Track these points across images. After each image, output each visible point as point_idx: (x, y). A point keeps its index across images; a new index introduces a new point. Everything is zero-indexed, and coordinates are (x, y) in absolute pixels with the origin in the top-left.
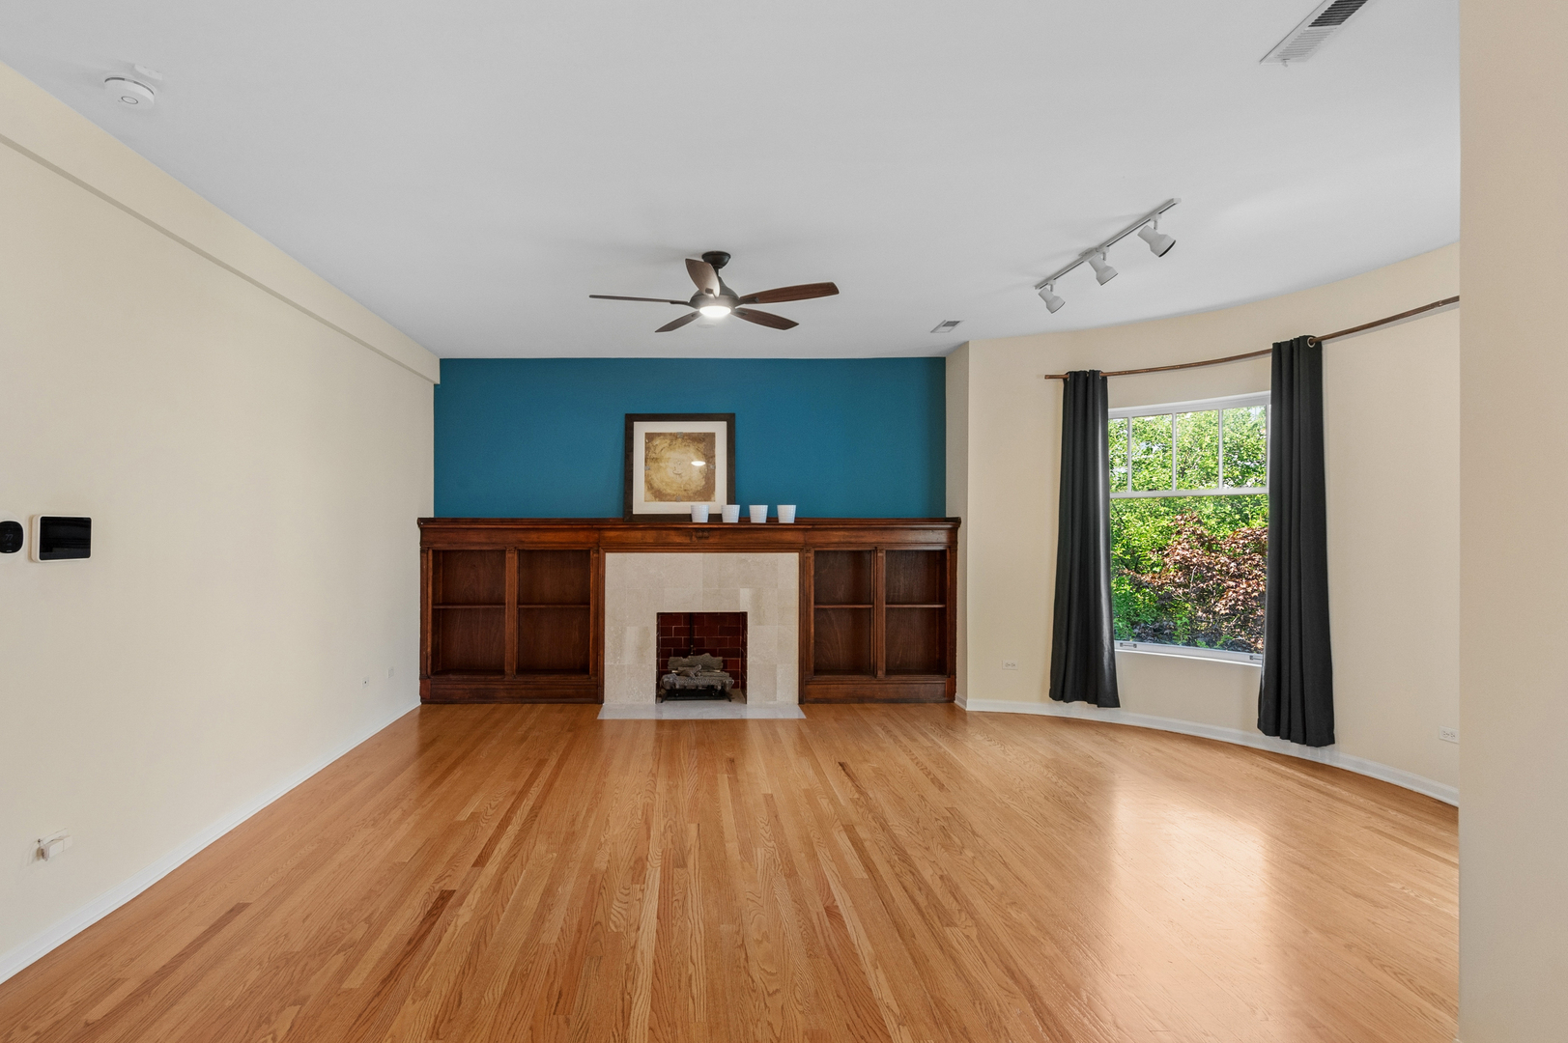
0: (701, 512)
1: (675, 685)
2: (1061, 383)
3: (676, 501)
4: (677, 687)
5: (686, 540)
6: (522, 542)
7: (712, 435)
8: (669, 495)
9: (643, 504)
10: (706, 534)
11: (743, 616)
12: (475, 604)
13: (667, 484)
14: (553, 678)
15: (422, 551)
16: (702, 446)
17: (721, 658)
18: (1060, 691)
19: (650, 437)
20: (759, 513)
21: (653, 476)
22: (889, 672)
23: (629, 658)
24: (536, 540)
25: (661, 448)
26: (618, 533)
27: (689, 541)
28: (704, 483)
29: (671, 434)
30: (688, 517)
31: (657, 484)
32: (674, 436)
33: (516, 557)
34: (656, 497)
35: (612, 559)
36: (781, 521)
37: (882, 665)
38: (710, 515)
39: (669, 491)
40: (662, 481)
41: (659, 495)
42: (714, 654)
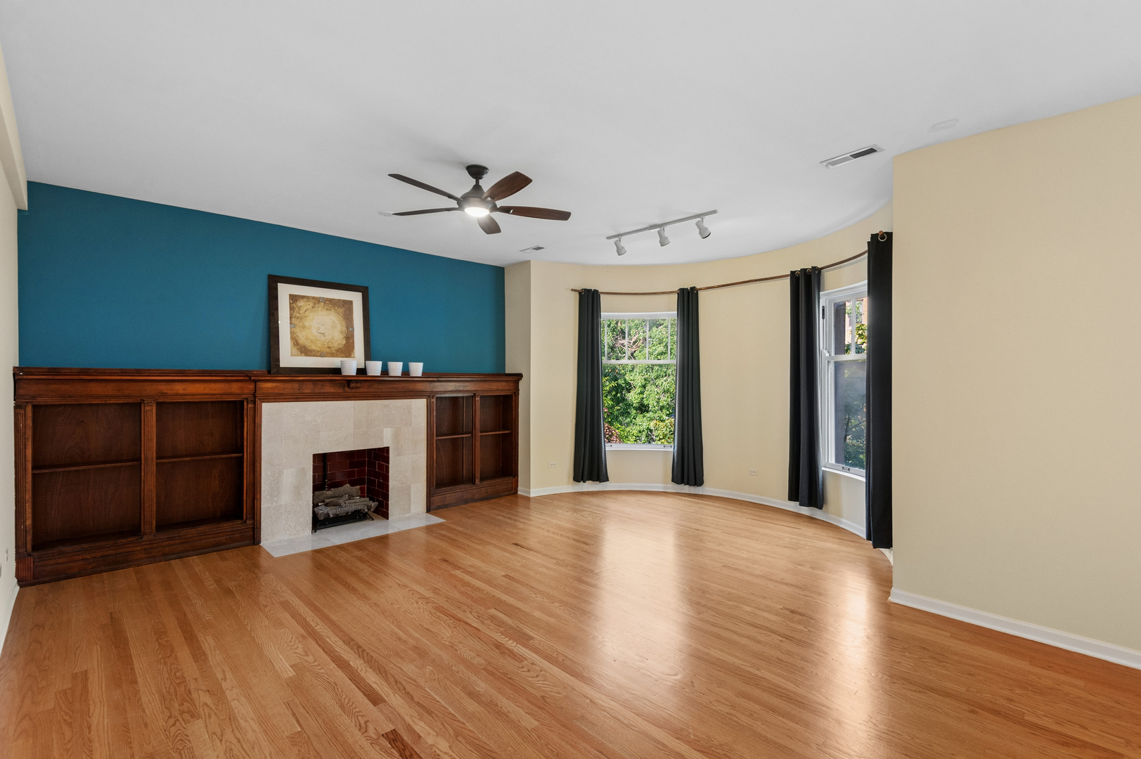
0: (350, 367)
1: (328, 514)
2: (577, 295)
3: (321, 356)
4: (331, 516)
5: (340, 390)
6: (164, 394)
7: (351, 303)
8: (314, 351)
9: (288, 358)
10: (358, 385)
11: (386, 450)
12: (83, 464)
13: (312, 341)
14: (201, 529)
15: (17, 407)
16: (341, 310)
17: (358, 487)
18: (579, 476)
19: (294, 298)
20: (396, 368)
21: (299, 334)
22: (482, 479)
23: (285, 498)
24: (181, 392)
25: (305, 309)
26: (275, 384)
27: (342, 391)
28: (344, 342)
29: (314, 298)
30: (337, 371)
31: (302, 341)
32: (318, 300)
33: (154, 411)
34: (302, 352)
35: (267, 408)
36: (412, 375)
37: (478, 474)
38: (358, 369)
39: (313, 347)
40: (307, 339)
41: (305, 351)
42: (352, 484)
